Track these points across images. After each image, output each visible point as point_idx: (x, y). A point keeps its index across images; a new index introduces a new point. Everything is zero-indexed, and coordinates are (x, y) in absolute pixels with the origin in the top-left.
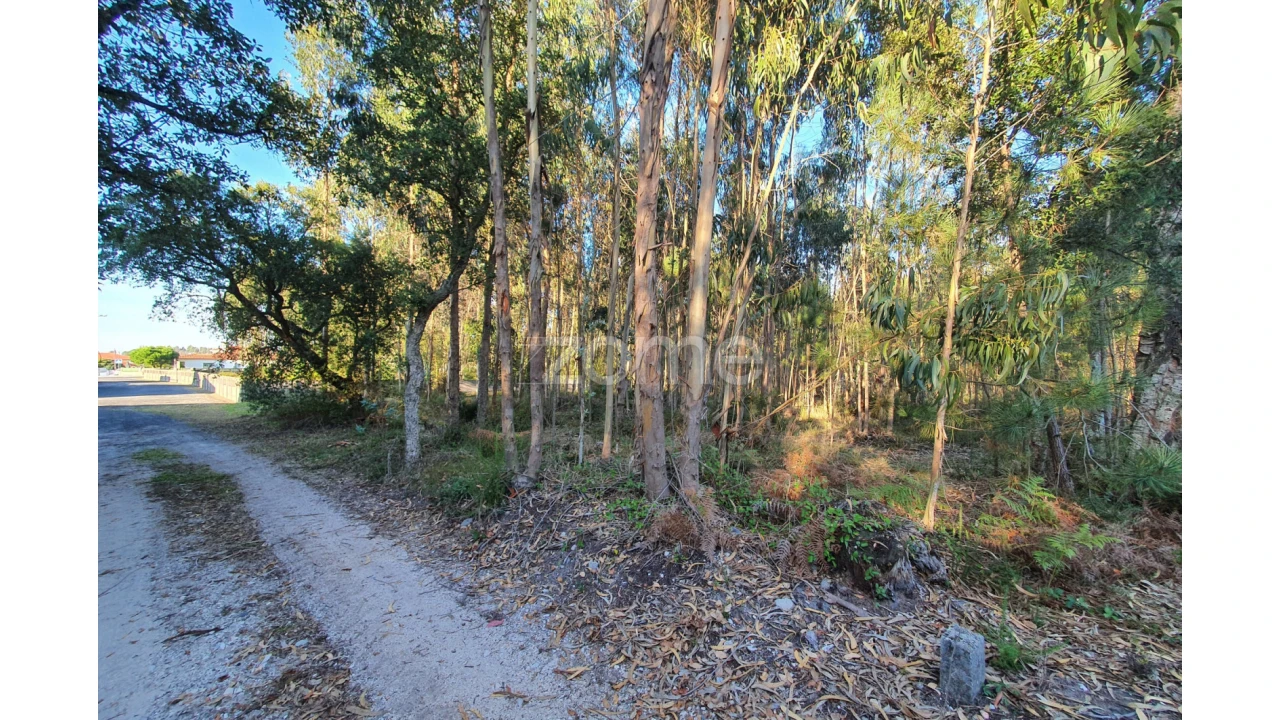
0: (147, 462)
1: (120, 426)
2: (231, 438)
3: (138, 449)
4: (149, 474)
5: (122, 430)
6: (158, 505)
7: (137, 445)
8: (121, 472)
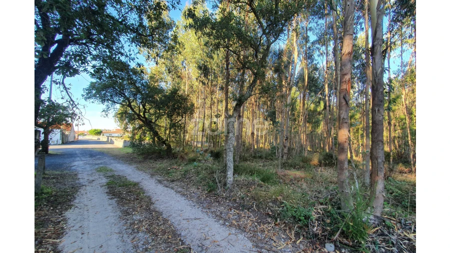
0: (101, 173)
1: (88, 156)
2: (127, 163)
3: (97, 166)
4: (104, 181)
5: (89, 157)
6: (114, 201)
7: (96, 164)
8: (93, 178)
